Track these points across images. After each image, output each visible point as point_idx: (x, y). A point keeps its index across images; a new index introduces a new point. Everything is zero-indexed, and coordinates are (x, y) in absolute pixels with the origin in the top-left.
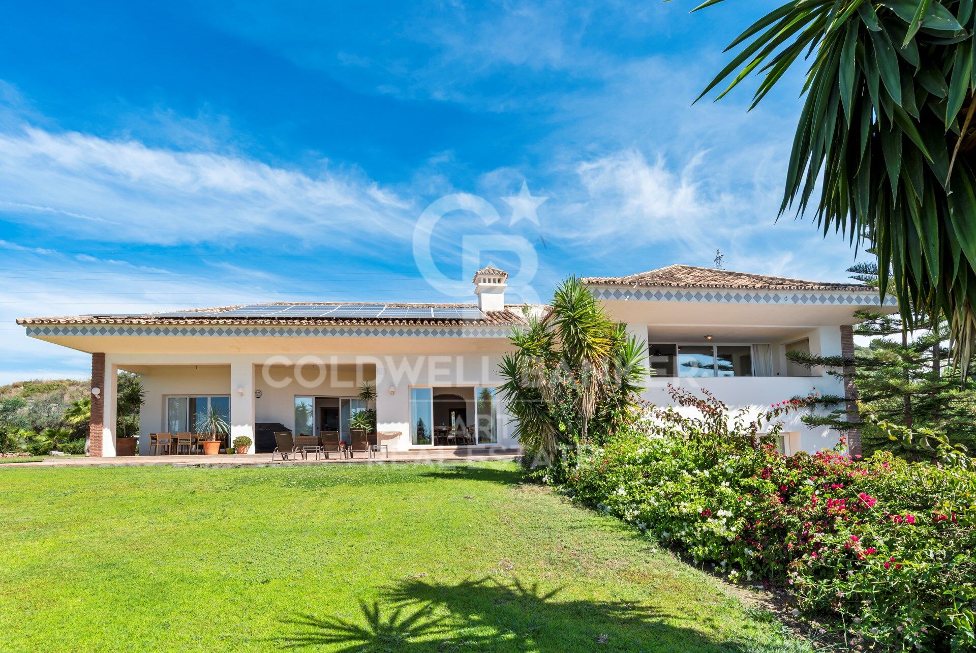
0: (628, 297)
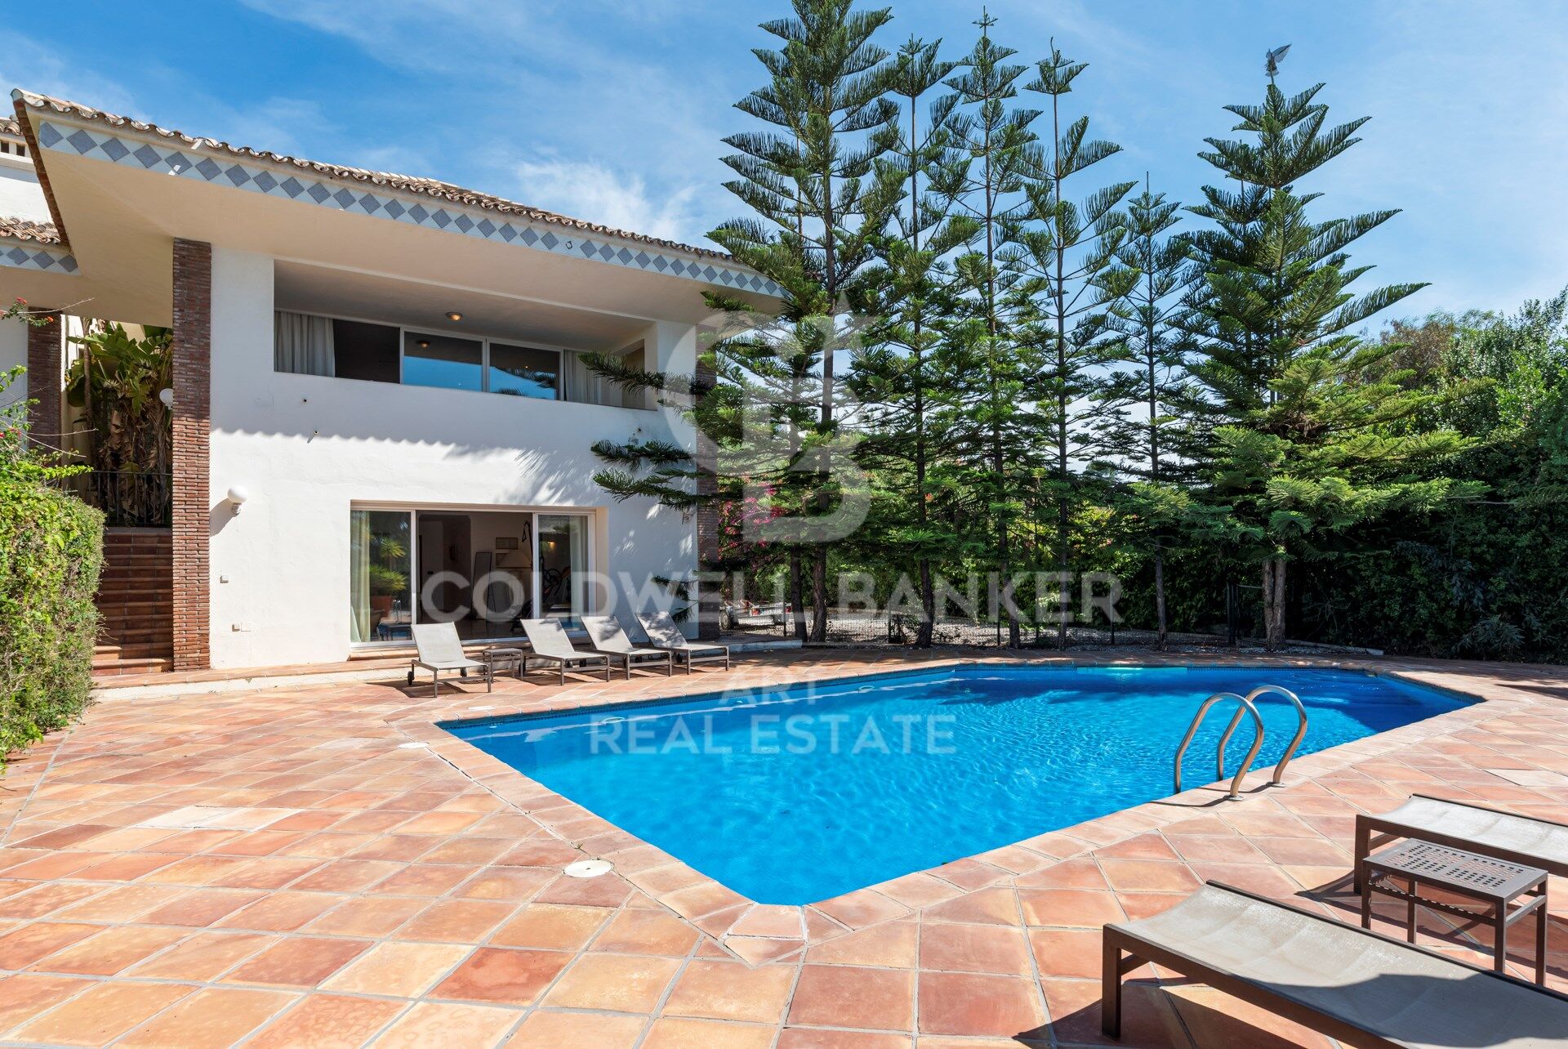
0: (177, 167)
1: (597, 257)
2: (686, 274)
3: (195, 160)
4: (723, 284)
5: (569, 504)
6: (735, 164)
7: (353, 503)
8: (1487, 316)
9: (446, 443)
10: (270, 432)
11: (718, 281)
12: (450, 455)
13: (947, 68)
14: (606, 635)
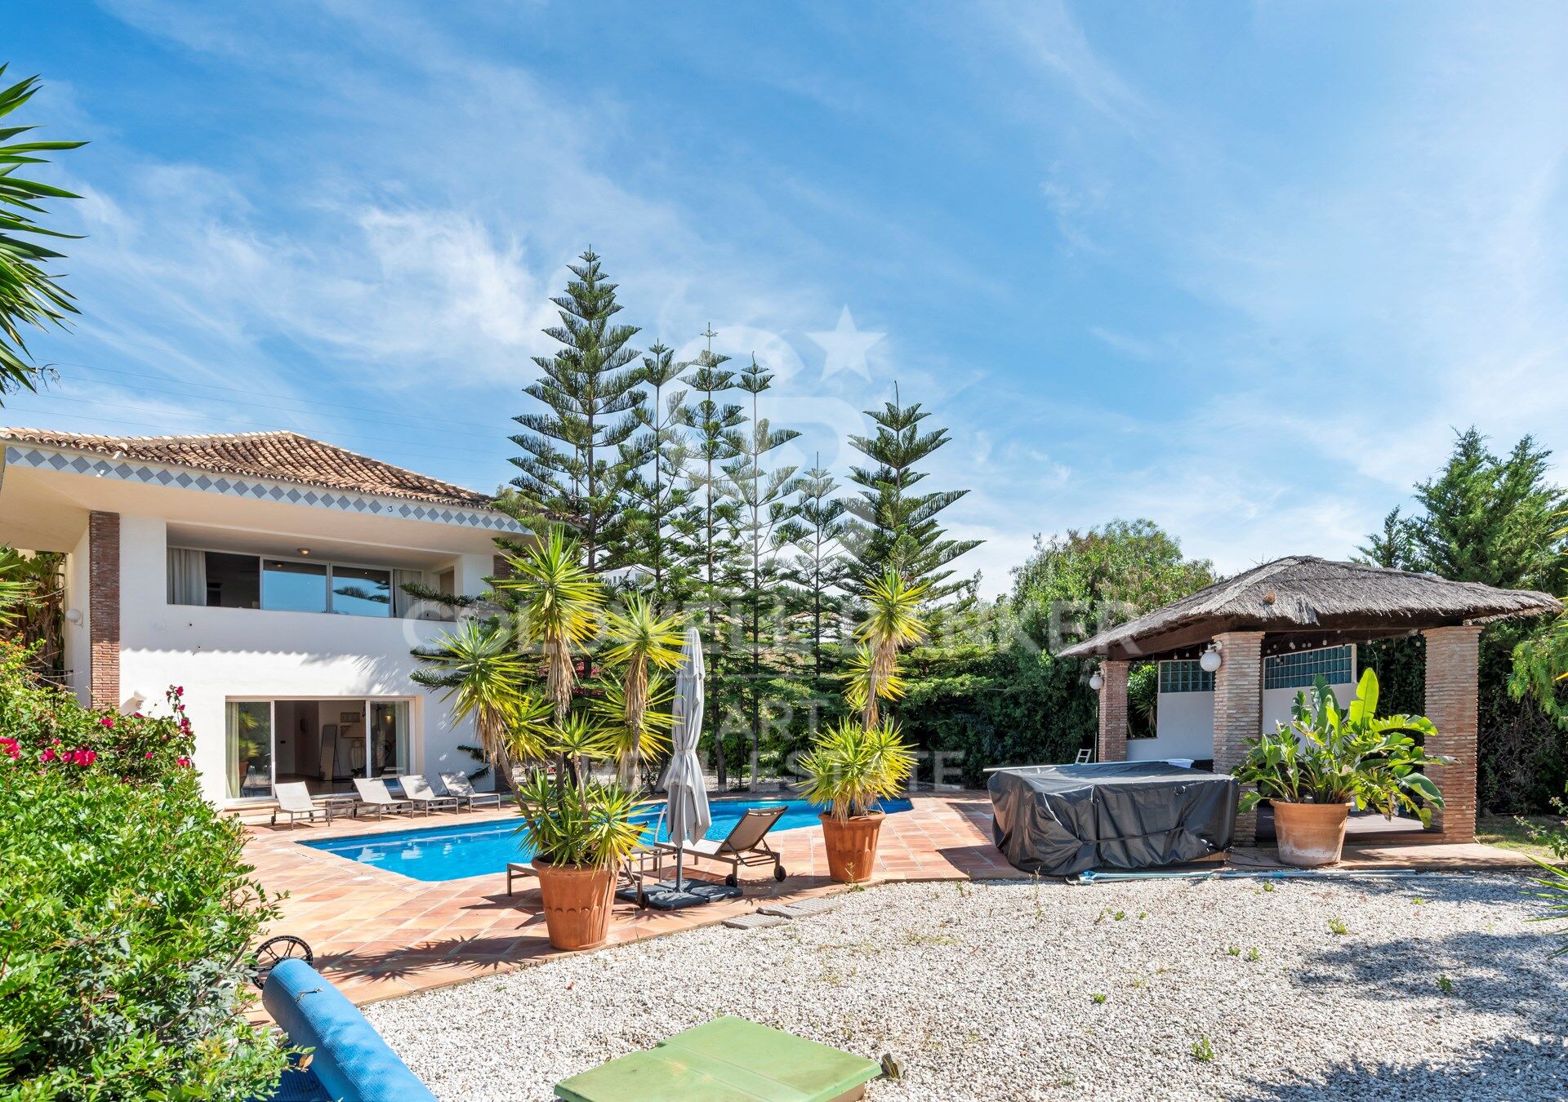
0: (102, 472)
1: (412, 516)
2: (480, 525)
3: (114, 466)
4: (510, 531)
5: (396, 694)
6: (520, 441)
7: (227, 697)
8: (1150, 524)
9: (300, 653)
10: (166, 649)
11: (506, 529)
12: (304, 662)
13: (684, 366)
14: (420, 789)
